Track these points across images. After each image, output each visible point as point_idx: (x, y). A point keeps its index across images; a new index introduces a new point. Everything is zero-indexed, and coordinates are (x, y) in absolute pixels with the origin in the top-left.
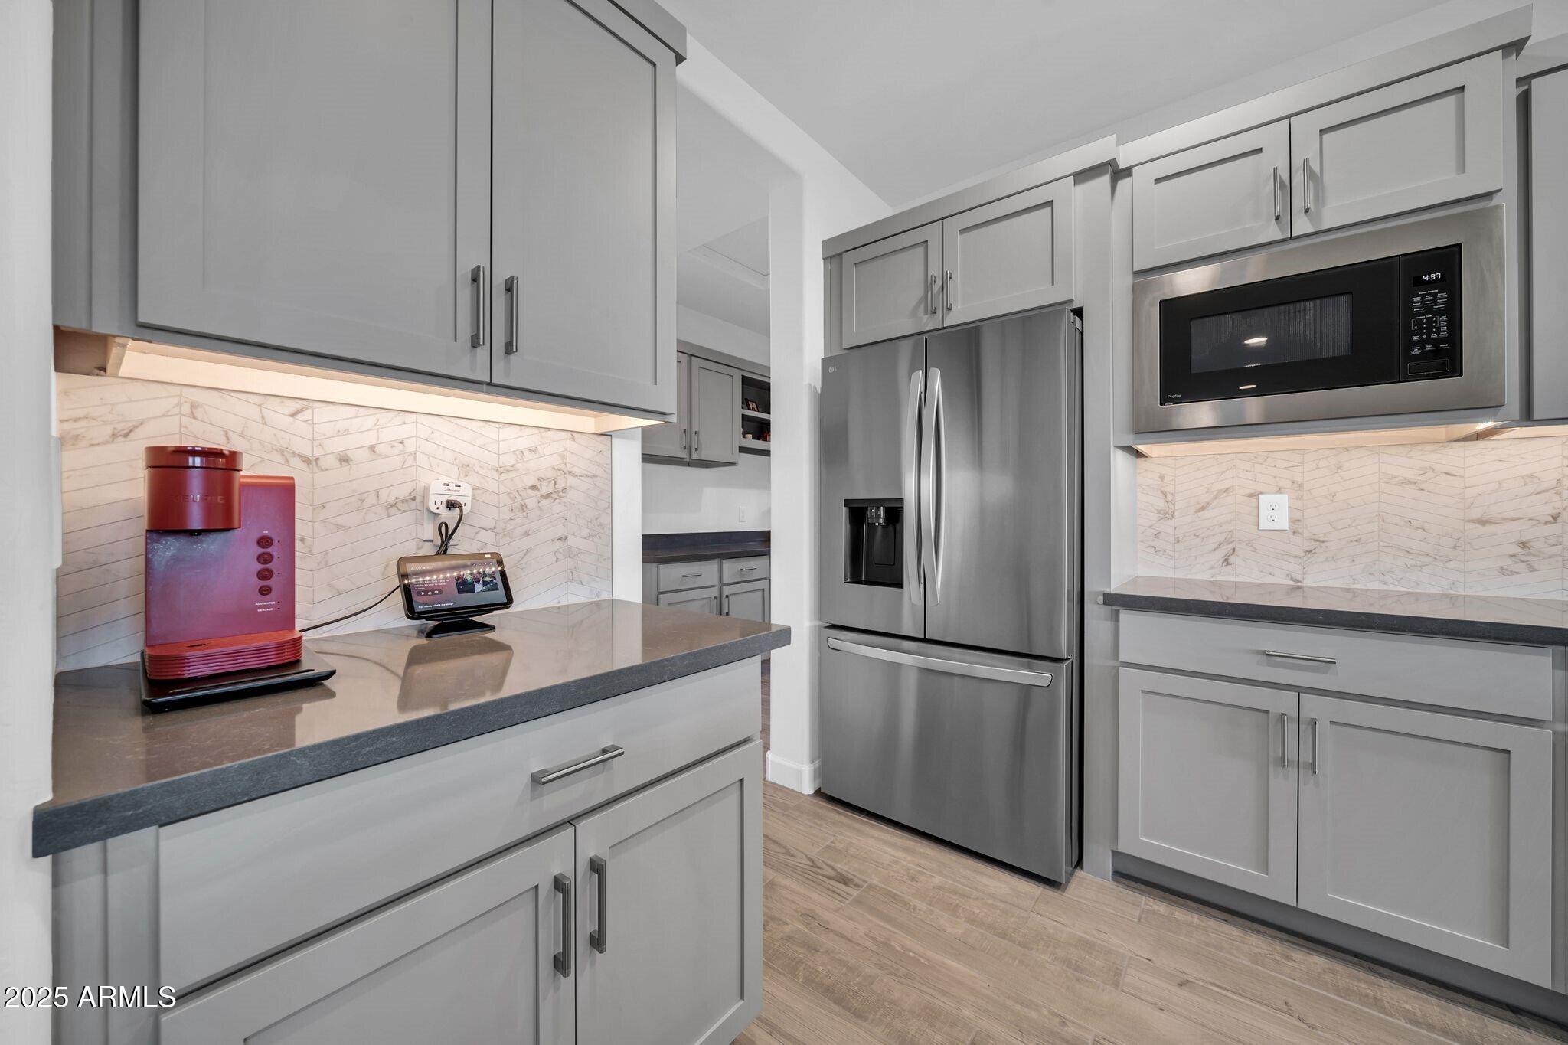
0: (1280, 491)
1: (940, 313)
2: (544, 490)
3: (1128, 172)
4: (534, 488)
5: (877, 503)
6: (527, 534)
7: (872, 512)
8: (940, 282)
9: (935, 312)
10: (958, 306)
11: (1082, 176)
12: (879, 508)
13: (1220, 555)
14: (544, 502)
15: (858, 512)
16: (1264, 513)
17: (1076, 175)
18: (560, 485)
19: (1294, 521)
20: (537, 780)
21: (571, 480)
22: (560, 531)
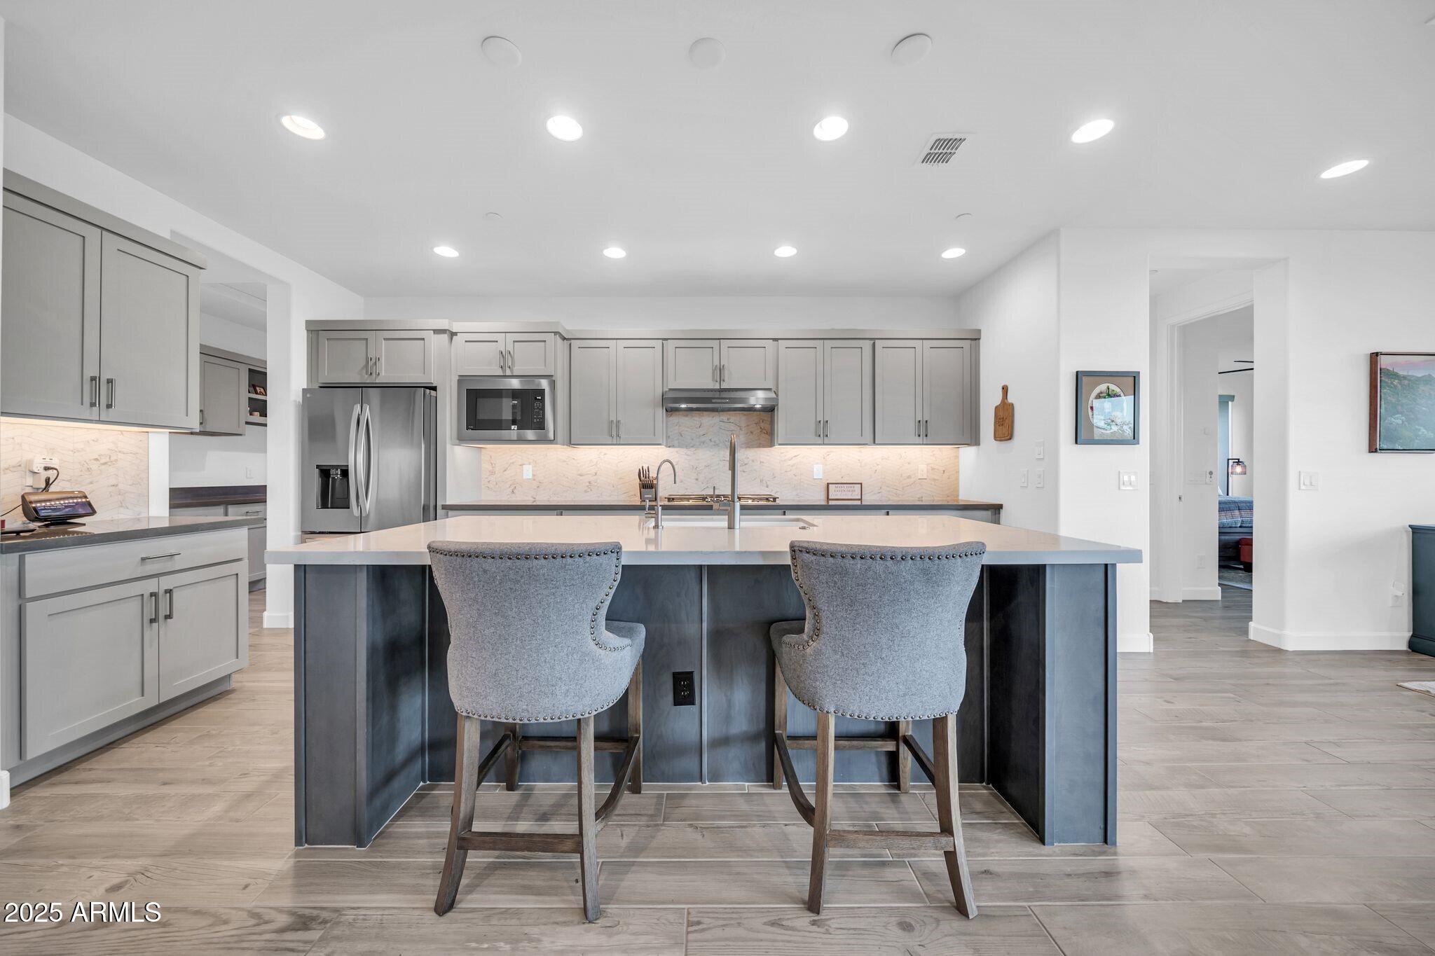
0: (530, 464)
1: (374, 375)
2: (103, 461)
3: (456, 334)
4: (96, 460)
5: (336, 467)
6: (91, 483)
7: (333, 472)
8: (374, 361)
9: (371, 374)
10: (383, 373)
11: (437, 332)
12: (337, 470)
13: (511, 490)
14: (103, 467)
15: (325, 472)
16: (525, 472)
17: (434, 330)
18: (112, 459)
19: (534, 475)
20: (143, 559)
21: (121, 456)
22: (114, 482)
